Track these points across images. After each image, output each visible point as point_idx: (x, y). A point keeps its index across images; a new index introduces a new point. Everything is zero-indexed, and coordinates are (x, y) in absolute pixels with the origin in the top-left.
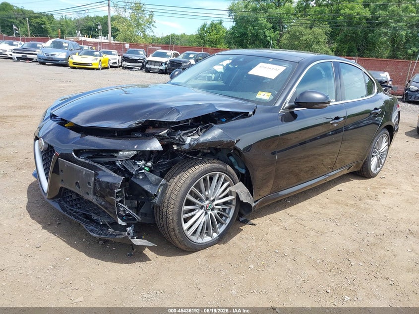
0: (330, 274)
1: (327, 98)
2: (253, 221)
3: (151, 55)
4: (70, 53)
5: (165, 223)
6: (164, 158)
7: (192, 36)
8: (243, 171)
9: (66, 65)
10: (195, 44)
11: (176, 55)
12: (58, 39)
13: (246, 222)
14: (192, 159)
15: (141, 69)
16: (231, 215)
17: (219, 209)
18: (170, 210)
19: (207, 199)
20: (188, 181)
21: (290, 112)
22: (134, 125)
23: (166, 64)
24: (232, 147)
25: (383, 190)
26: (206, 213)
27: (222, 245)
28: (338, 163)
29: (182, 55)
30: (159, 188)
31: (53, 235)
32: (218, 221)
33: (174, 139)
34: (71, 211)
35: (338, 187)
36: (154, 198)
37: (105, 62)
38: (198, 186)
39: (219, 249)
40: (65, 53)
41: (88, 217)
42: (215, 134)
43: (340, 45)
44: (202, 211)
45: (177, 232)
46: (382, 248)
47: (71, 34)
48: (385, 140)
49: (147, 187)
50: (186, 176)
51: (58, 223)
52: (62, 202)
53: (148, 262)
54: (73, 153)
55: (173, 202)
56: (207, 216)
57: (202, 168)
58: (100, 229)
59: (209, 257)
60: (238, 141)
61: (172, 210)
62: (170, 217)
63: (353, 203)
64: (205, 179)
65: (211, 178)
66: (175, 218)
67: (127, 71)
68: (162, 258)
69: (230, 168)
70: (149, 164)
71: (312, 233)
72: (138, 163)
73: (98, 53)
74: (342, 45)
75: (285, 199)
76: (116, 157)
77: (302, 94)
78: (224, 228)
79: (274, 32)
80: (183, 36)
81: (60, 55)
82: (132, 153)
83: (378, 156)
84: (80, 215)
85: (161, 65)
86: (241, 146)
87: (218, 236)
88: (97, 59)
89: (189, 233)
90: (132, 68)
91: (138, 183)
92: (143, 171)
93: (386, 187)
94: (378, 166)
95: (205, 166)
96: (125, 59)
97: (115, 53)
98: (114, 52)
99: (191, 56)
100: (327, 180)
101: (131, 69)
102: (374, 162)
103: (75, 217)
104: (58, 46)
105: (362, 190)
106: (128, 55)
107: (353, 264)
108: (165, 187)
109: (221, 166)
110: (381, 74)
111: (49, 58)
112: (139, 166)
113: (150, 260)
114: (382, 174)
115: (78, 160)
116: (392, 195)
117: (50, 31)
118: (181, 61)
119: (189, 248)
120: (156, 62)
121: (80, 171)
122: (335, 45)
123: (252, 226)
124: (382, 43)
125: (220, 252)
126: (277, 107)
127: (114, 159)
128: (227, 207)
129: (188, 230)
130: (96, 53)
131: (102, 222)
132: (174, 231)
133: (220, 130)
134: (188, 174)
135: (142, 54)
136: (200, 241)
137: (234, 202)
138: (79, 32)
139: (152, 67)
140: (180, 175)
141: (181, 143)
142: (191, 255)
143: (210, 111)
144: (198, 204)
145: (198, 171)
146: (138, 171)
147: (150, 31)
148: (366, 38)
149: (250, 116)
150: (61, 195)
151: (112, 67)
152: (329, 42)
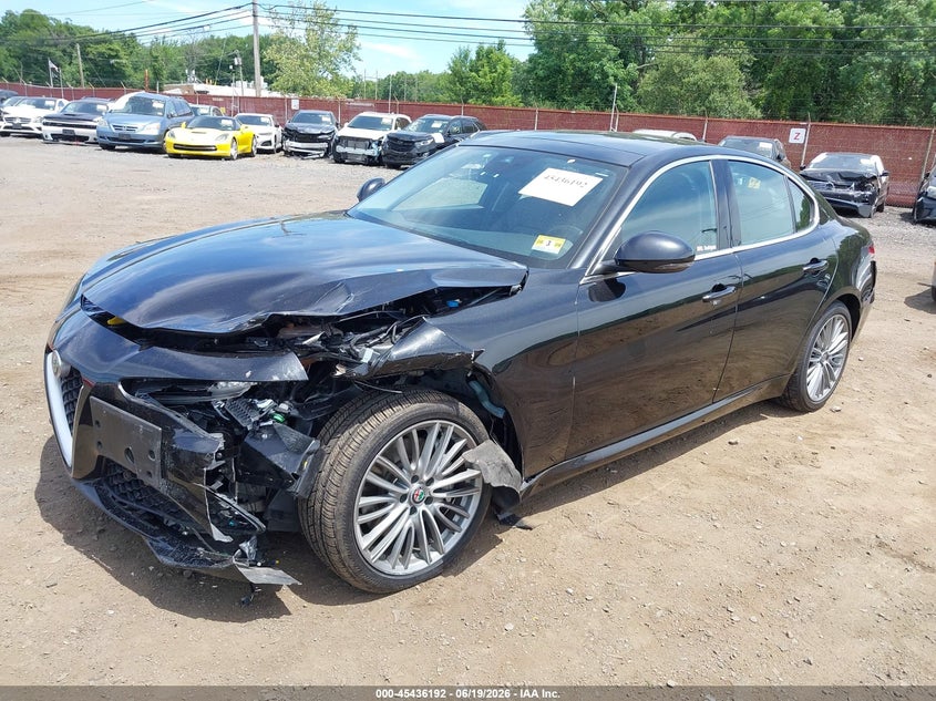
0: (681, 642)
1: (687, 249)
2: (527, 520)
3: (346, 124)
4: (168, 122)
5: (318, 534)
6: (321, 390)
7: (442, 76)
8: (500, 414)
9: (158, 150)
10: (444, 97)
11: (403, 124)
12: (142, 94)
13: (512, 521)
14: (381, 393)
15: (326, 156)
16: (472, 511)
17: (444, 500)
18: (329, 507)
19: (415, 479)
20: (369, 444)
21: (607, 281)
22: (247, 327)
23: (379, 143)
24: (469, 366)
25: (833, 442)
26: (413, 510)
27: (452, 577)
28: (738, 380)
29: (416, 123)
30: (305, 460)
31: (85, 557)
32: (442, 526)
33: (337, 351)
34: (122, 508)
35: (732, 435)
36: (293, 483)
37: (244, 142)
38: (391, 454)
39: (446, 585)
40: (158, 124)
41: (156, 520)
42: (428, 338)
43: (773, 92)
44: (405, 505)
45: (345, 554)
46: (808, 581)
47: (175, 78)
48: (838, 326)
49: (278, 459)
50: (364, 433)
51: (98, 528)
52: (105, 487)
53: (284, 617)
54: (120, 387)
55: (333, 491)
56: (414, 516)
57: (400, 414)
58: (181, 548)
59: (419, 606)
60: (478, 354)
61: (331, 507)
62: (329, 522)
63: (758, 472)
64: (407, 437)
65: (423, 434)
66: (340, 525)
67: (293, 161)
68: (315, 609)
69: (467, 409)
70: (284, 407)
71: (656, 548)
72: (261, 405)
73: (229, 123)
74: (779, 92)
75: (606, 466)
76: (210, 394)
77: (633, 241)
78: (457, 541)
79: (626, 65)
80: (423, 76)
81: (147, 128)
82: (244, 386)
83: (825, 363)
84: (140, 516)
85: (370, 147)
86: (487, 362)
87: (442, 558)
88: (226, 136)
89: (373, 556)
90: (305, 154)
91: (258, 449)
92: (270, 423)
93: (841, 433)
94: (824, 383)
95: (407, 410)
96: (290, 134)
97: (267, 120)
98: (266, 118)
99: (436, 125)
100: (707, 421)
101: (302, 155)
102: (814, 376)
103: (128, 519)
104: (141, 108)
105: (783, 443)
106: (295, 125)
107: (736, 618)
108: (319, 456)
109: (444, 407)
110: (862, 160)
111: (123, 135)
112: (261, 412)
113: (290, 614)
114: (833, 403)
115: (130, 402)
116: (850, 452)
117: (129, 71)
118: (412, 137)
119: (374, 586)
120: (358, 139)
121: (133, 426)
122: (763, 93)
123: (524, 531)
124: (870, 87)
125: (445, 593)
126: (576, 270)
127: (206, 399)
128: (463, 495)
129: (371, 549)
130: (224, 122)
131: (186, 530)
132: (339, 552)
133: (439, 332)
134: (369, 428)
135: (326, 122)
136: (400, 570)
137: (478, 484)
138: (194, 72)
139: (349, 150)
140: (351, 430)
141: (352, 360)
142: (379, 601)
143: (419, 288)
144: (393, 492)
145: (390, 420)
146: (258, 422)
147: (349, 68)
148: (833, 75)
149: (514, 293)
150: (102, 473)
151: (260, 152)
152: (748, 87)
